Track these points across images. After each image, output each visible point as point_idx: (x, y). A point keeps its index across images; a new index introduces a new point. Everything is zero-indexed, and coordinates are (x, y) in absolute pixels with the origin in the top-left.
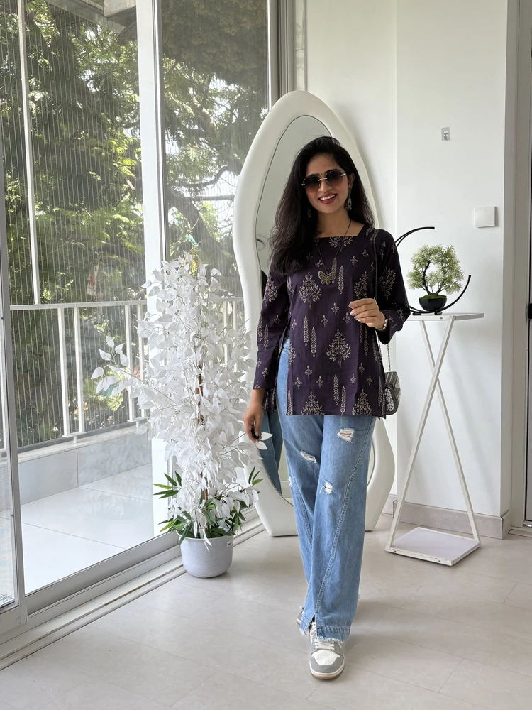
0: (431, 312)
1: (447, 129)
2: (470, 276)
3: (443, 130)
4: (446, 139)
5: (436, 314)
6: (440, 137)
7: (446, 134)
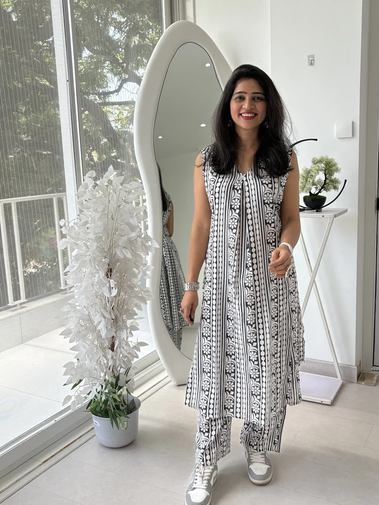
0: (313, 209)
1: (313, 56)
2: (346, 181)
3: (309, 57)
4: (312, 64)
5: (317, 211)
6: (307, 62)
7: (311, 61)
